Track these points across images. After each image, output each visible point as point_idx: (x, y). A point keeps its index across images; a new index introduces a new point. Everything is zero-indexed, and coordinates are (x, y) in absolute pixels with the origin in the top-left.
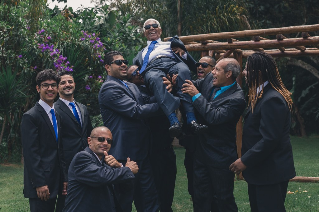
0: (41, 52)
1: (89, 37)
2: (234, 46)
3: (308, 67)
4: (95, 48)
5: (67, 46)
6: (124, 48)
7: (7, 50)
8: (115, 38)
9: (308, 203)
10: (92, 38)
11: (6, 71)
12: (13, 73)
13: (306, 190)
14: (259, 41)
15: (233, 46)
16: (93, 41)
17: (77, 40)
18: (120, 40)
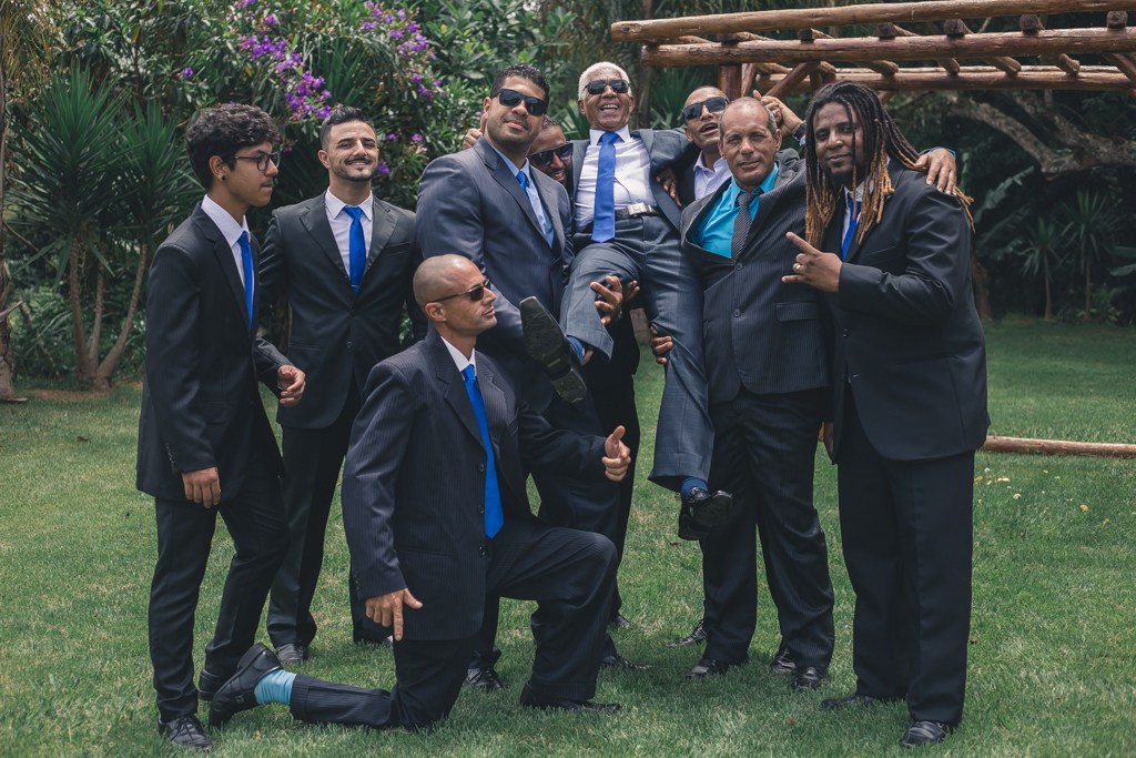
0: (247, 61)
1: (388, 20)
2: (819, 50)
3: (1007, 124)
4: (405, 52)
5: (323, 46)
6: (486, 56)
7: (149, 54)
8: (462, 25)
9: (1014, 514)
10: (398, 25)
11: (146, 117)
12: (166, 120)
13: (1005, 475)
14: (892, 38)
15: (813, 53)
16: (399, 34)
17: (352, 29)
18: (475, 32)
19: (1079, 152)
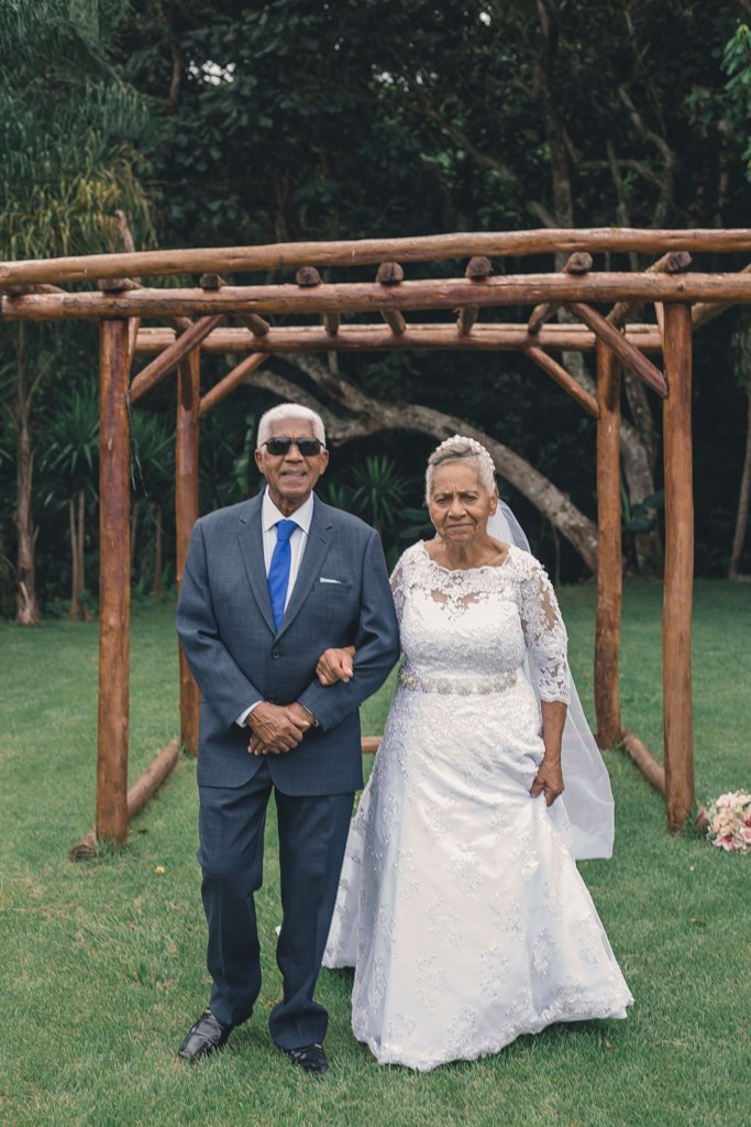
2: (227, 301)
3: (292, 391)
14: (314, 285)
15: (222, 304)
19: (363, 417)
